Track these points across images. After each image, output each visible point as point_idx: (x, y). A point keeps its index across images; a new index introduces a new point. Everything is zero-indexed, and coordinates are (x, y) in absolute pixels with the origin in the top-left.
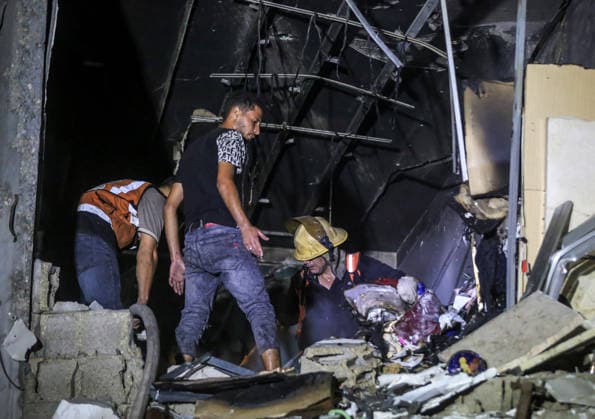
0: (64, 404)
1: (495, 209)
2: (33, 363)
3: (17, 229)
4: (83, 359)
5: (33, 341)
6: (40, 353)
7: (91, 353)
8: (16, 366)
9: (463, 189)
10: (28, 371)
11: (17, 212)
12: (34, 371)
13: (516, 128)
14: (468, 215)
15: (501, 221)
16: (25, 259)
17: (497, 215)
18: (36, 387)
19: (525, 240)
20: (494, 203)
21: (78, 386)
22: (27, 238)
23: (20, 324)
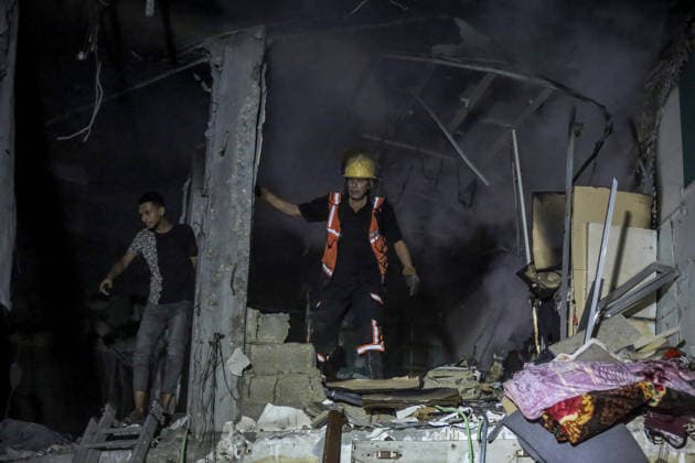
0: (269, 406)
1: (552, 281)
2: (247, 378)
3: (235, 287)
4: (281, 376)
5: (248, 363)
6: (251, 371)
7: (286, 372)
8: (236, 379)
9: (530, 268)
10: (244, 383)
11: (236, 275)
12: (248, 382)
13: (567, 228)
14: (534, 285)
15: (556, 290)
16: (241, 307)
17: (554, 286)
18: (249, 393)
19: (574, 302)
20: (552, 277)
21: (277, 394)
22: (243, 293)
23: (238, 351)
